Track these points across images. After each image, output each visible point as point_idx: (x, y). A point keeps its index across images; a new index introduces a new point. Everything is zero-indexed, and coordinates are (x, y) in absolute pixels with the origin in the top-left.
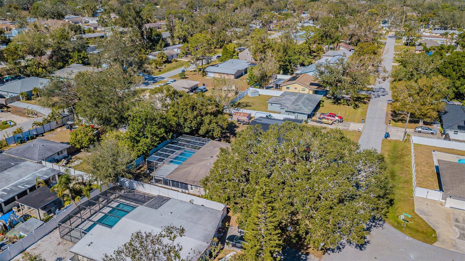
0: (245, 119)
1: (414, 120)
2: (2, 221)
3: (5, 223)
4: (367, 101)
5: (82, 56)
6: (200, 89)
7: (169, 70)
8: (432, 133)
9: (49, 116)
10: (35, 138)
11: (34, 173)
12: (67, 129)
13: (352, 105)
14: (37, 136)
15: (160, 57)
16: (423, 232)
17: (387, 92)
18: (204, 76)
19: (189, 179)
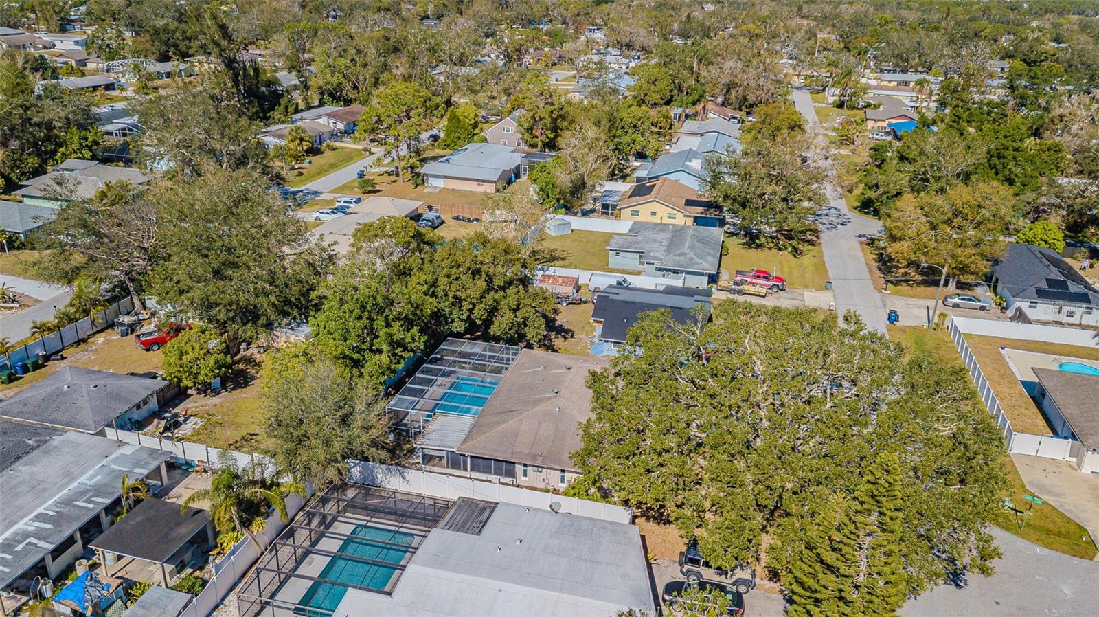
0: (568, 290)
1: (931, 277)
2: (69, 602)
3: (79, 609)
4: (814, 238)
5: (91, 139)
6: (428, 221)
7: (321, 172)
8: (983, 308)
9: (72, 305)
10: (43, 366)
11: (103, 463)
12: (122, 336)
13: (786, 248)
14: (47, 358)
15: (296, 139)
16: (1059, 534)
17: (846, 217)
18: (417, 185)
19: (518, 450)
